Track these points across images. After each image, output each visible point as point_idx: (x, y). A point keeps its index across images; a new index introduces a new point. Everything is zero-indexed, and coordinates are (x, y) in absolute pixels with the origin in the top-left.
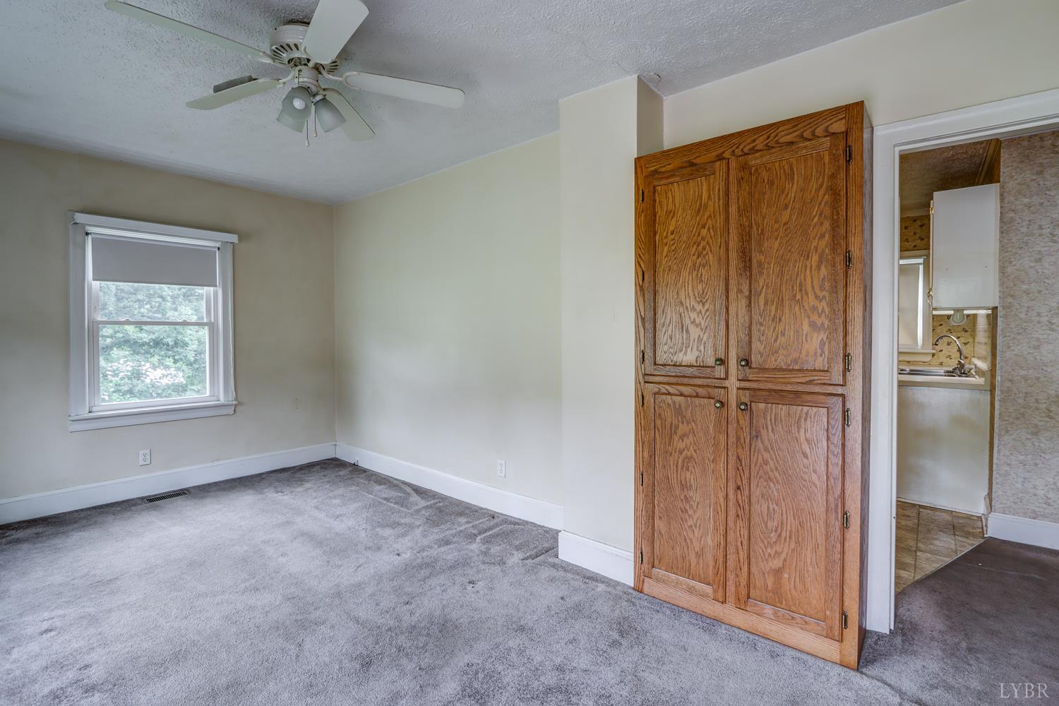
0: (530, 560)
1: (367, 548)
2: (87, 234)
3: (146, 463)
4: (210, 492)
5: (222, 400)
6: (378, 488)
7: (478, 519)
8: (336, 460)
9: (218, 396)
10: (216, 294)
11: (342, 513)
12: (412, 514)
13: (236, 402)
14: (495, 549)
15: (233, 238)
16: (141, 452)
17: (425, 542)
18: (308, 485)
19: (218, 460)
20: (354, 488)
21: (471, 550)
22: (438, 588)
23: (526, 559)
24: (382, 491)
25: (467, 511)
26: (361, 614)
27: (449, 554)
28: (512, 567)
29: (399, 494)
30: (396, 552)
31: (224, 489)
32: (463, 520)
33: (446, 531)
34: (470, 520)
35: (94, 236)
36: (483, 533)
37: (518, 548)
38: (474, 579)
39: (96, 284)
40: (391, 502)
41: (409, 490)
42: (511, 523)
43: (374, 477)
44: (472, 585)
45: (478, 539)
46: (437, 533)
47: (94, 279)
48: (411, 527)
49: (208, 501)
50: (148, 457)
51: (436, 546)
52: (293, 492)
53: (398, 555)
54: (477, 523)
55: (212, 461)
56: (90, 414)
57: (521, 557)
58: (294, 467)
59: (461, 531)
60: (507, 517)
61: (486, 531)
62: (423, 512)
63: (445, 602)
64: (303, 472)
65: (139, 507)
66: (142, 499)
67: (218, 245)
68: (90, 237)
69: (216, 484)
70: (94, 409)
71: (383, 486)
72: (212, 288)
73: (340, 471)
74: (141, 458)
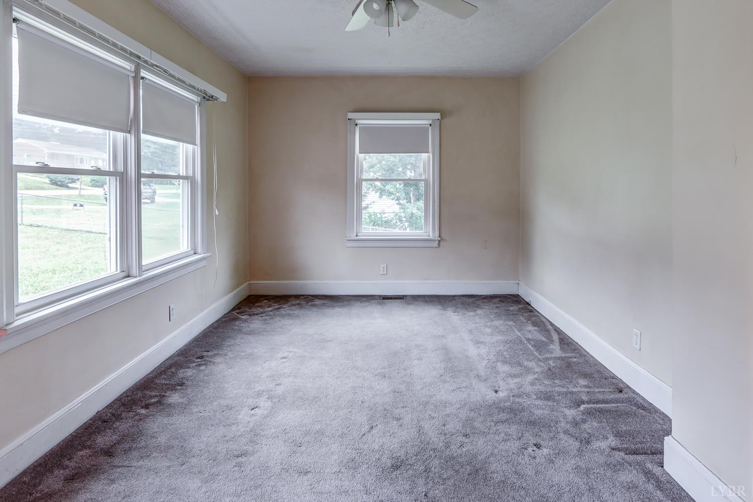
0: (622, 454)
1: (478, 376)
2: (356, 125)
3: (384, 273)
4: (416, 301)
5: (431, 237)
6: (530, 328)
7: (601, 387)
8: (516, 297)
9: (429, 234)
10: (429, 158)
11: (485, 341)
12: (540, 360)
13: (440, 239)
14: (591, 426)
15: (437, 116)
16: (382, 266)
17: (529, 389)
18: (479, 312)
19: (427, 279)
20: (511, 323)
21: (565, 415)
22: (503, 435)
23: (619, 450)
24: (531, 331)
25: (596, 375)
26: (426, 425)
27: (541, 410)
28: (593, 451)
29: (544, 339)
30: (497, 388)
31: (426, 301)
32: (583, 382)
33: (558, 386)
34: (591, 385)
35: (361, 126)
36: (594, 403)
37: (618, 435)
38: (542, 443)
39: (361, 156)
40: (530, 344)
41: (555, 337)
42: (636, 405)
43: (534, 318)
44: (535, 448)
45: (582, 407)
46: (546, 386)
47: (360, 153)
48: (528, 370)
49: (411, 307)
50: (385, 269)
51: (535, 397)
52: (464, 314)
53: (496, 392)
54: (597, 390)
55: (424, 280)
56: (357, 237)
57: (613, 444)
58: (481, 296)
59: (571, 393)
60: (636, 396)
61: (597, 402)
62: (551, 362)
63: (496, 451)
64: (485, 300)
65: (376, 301)
66: (380, 296)
67: (430, 122)
68: (358, 126)
69: (424, 296)
70: (359, 234)
71: (536, 328)
72: (427, 154)
73: (512, 306)
74: (382, 269)
